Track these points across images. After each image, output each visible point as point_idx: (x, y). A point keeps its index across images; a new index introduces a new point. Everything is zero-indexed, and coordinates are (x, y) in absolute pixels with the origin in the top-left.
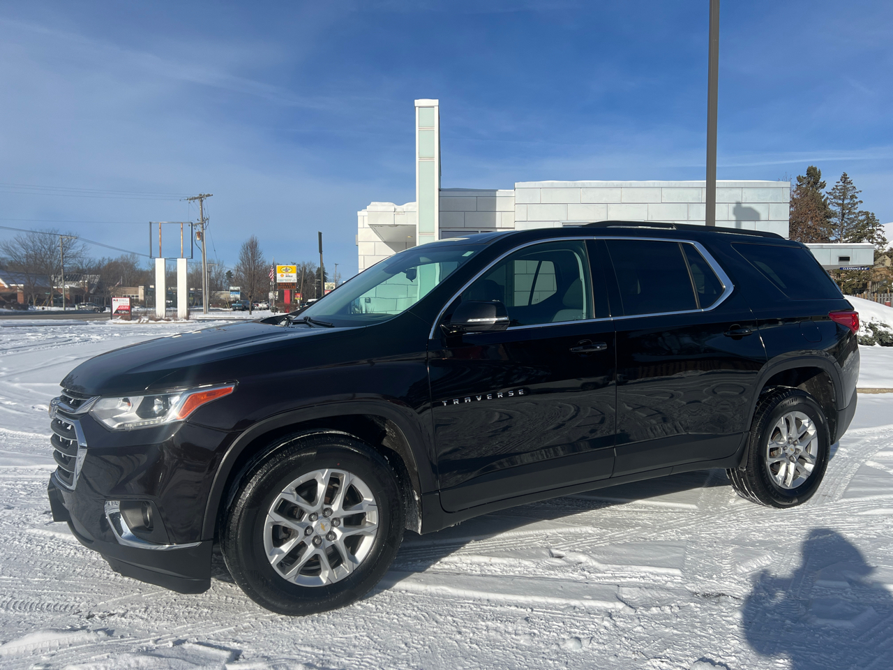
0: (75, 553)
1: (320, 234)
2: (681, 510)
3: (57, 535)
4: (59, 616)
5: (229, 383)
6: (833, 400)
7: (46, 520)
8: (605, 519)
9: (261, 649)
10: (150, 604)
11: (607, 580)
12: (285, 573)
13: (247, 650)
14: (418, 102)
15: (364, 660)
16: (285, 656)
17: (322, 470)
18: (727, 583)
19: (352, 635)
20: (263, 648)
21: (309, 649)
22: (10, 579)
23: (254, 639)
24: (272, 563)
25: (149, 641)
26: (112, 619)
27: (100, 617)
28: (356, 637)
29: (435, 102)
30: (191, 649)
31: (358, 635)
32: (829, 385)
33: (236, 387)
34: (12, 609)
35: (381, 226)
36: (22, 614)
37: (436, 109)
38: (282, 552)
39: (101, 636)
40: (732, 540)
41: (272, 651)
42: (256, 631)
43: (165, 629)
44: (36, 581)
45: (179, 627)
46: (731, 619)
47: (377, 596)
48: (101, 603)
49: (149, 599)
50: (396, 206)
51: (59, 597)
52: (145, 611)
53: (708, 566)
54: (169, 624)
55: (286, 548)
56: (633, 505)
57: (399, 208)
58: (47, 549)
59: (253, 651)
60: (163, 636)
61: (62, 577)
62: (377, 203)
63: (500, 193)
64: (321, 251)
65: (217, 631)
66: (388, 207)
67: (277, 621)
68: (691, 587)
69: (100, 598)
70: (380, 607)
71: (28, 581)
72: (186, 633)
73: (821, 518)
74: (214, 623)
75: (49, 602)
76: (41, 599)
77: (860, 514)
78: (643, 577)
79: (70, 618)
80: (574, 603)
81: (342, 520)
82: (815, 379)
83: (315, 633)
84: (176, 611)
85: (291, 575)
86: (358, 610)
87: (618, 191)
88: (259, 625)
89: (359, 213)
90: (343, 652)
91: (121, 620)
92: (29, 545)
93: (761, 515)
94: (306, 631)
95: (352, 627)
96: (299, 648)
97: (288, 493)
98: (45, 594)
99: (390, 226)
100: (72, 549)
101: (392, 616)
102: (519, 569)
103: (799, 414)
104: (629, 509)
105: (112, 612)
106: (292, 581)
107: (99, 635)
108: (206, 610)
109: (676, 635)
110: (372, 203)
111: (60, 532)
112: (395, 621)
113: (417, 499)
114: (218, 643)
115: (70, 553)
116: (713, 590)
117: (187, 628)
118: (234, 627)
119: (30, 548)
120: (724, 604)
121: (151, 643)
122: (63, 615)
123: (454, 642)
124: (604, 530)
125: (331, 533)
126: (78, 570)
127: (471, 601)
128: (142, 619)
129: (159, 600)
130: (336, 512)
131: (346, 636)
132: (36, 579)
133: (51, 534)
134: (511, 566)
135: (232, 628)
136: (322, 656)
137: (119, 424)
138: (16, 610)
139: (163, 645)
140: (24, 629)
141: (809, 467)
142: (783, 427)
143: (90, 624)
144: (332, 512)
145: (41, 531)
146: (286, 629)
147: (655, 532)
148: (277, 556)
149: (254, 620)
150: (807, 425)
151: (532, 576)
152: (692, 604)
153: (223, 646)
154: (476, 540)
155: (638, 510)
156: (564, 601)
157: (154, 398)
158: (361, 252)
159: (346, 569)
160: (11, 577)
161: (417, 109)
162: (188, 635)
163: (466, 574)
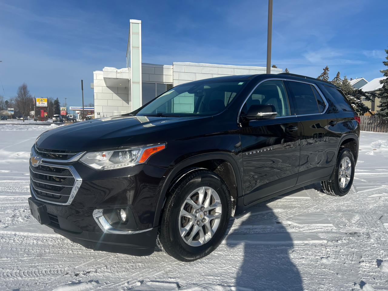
0: (37, 242)
1: (82, 81)
2: (305, 200)
3: (17, 233)
4: (58, 277)
5: (161, 143)
6: (355, 152)
7: (3, 225)
8: (281, 205)
9: (188, 280)
10: (106, 264)
11: (308, 231)
12: (187, 241)
13: (181, 282)
14: (131, 21)
15: (243, 279)
16: (203, 282)
17: (202, 187)
18: (354, 228)
19: (225, 268)
20: (188, 279)
21: (212, 277)
22: (9, 260)
23: (179, 276)
24: (182, 236)
25: (124, 284)
26: (91, 274)
27: (83, 274)
28: (228, 269)
29: (140, 21)
30: (152, 285)
31: (228, 267)
32: (354, 146)
33: (166, 145)
34: (25, 276)
35: (110, 78)
36: (33, 278)
37: (140, 25)
38: (186, 230)
39: (94, 285)
40: (336, 210)
41: (195, 281)
42: (177, 272)
43: (126, 276)
44: (27, 259)
45: (134, 274)
46: (370, 242)
47: (218, 248)
48: (77, 267)
49: (103, 261)
50: (117, 70)
51: (48, 266)
52: (107, 268)
53: (339, 221)
54: (126, 273)
55: (188, 228)
56: (285, 199)
57: (119, 71)
58: (17, 241)
59: (185, 282)
60: (129, 280)
61: (40, 255)
62: (108, 67)
63: (165, 66)
64: (82, 89)
65: (156, 274)
66: (113, 69)
67: (182, 266)
68: (342, 231)
69: (74, 264)
70: (225, 253)
71: (21, 260)
72: (140, 277)
73: (358, 199)
74: (151, 270)
75: (45, 270)
76: (38, 269)
77: (369, 197)
78: (321, 228)
79: (66, 277)
80: (306, 242)
81: (208, 212)
82: (349, 143)
83: (207, 269)
84: (124, 266)
85: (189, 242)
86: (216, 255)
87: (217, 69)
88: (175, 268)
89: (94, 72)
90: (229, 277)
91: (97, 275)
92: (4, 240)
93: (336, 199)
94: (202, 269)
95: (222, 264)
96: (206, 277)
97: (188, 200)
98: (38, 266)
99: (114, 78)
100: (33, 240)
101: (235, 257)
102: (268, 230)
103: (347, 157)
104: (286, 201)
105: (87, 271)
106: (189, 244)
107: (93, 284)
108: (140, 264)
109: (358, 251)
110: (105, 67)
111: (18, 231)
112: (239, 259)
113: (232, 200)
114: (162, 280)
115: (33, 242)
116: (351, 231)
117: (138, 274)
118: (164, 271)
119: (6, 241)
120: (362, 236)
121: (126, 284)
122: (60, 276)
123: (275, 266)
124: (285, 210)
125: (204, 219)
126: (47, 251)
127: (263, 246)
128: (109, 272)
129: (109, 261)
130: (206, 208)
131: (223, 269)
132: (25, 258)
133: (13, 233)
134: (264, 229)
135: (163, 272)
136: (222, 280)
137: (102, 166)
138: (28, 277)
139: (133, 285)
140: (44, 287)
141: (349, 179)
142: (343, 163)
143: (81, 279)
144: (204, 207)
145: (6, 232)
146: (191, 269)
147: (305, 209)
148: (184, 232)
149: (170, 266)
150: (349, 162)
151: (276, 232)
152: (351, 238)
153: (166, 281)
154: (237, 219)
155: (289, 200)
156: (301, 242)
157: (119, 152)
158: (95, 91)
159: (209, 236)
160: (9, 259)
161: (131, 24)
162: (142, 278)
163: (248, 234)
